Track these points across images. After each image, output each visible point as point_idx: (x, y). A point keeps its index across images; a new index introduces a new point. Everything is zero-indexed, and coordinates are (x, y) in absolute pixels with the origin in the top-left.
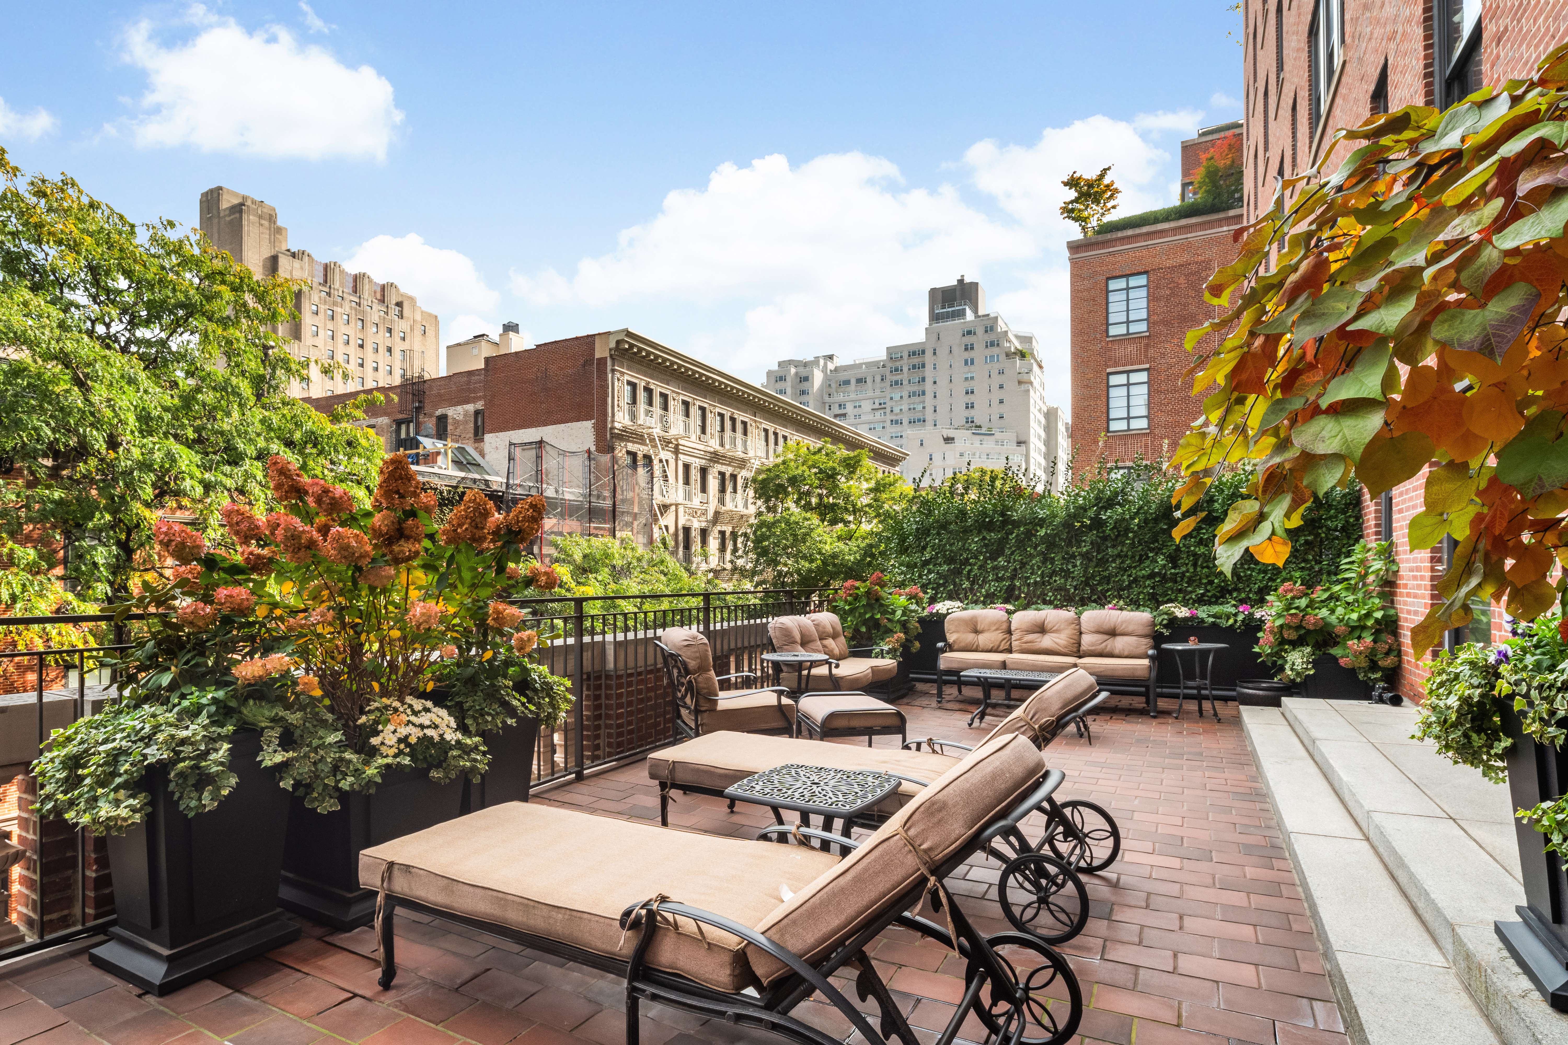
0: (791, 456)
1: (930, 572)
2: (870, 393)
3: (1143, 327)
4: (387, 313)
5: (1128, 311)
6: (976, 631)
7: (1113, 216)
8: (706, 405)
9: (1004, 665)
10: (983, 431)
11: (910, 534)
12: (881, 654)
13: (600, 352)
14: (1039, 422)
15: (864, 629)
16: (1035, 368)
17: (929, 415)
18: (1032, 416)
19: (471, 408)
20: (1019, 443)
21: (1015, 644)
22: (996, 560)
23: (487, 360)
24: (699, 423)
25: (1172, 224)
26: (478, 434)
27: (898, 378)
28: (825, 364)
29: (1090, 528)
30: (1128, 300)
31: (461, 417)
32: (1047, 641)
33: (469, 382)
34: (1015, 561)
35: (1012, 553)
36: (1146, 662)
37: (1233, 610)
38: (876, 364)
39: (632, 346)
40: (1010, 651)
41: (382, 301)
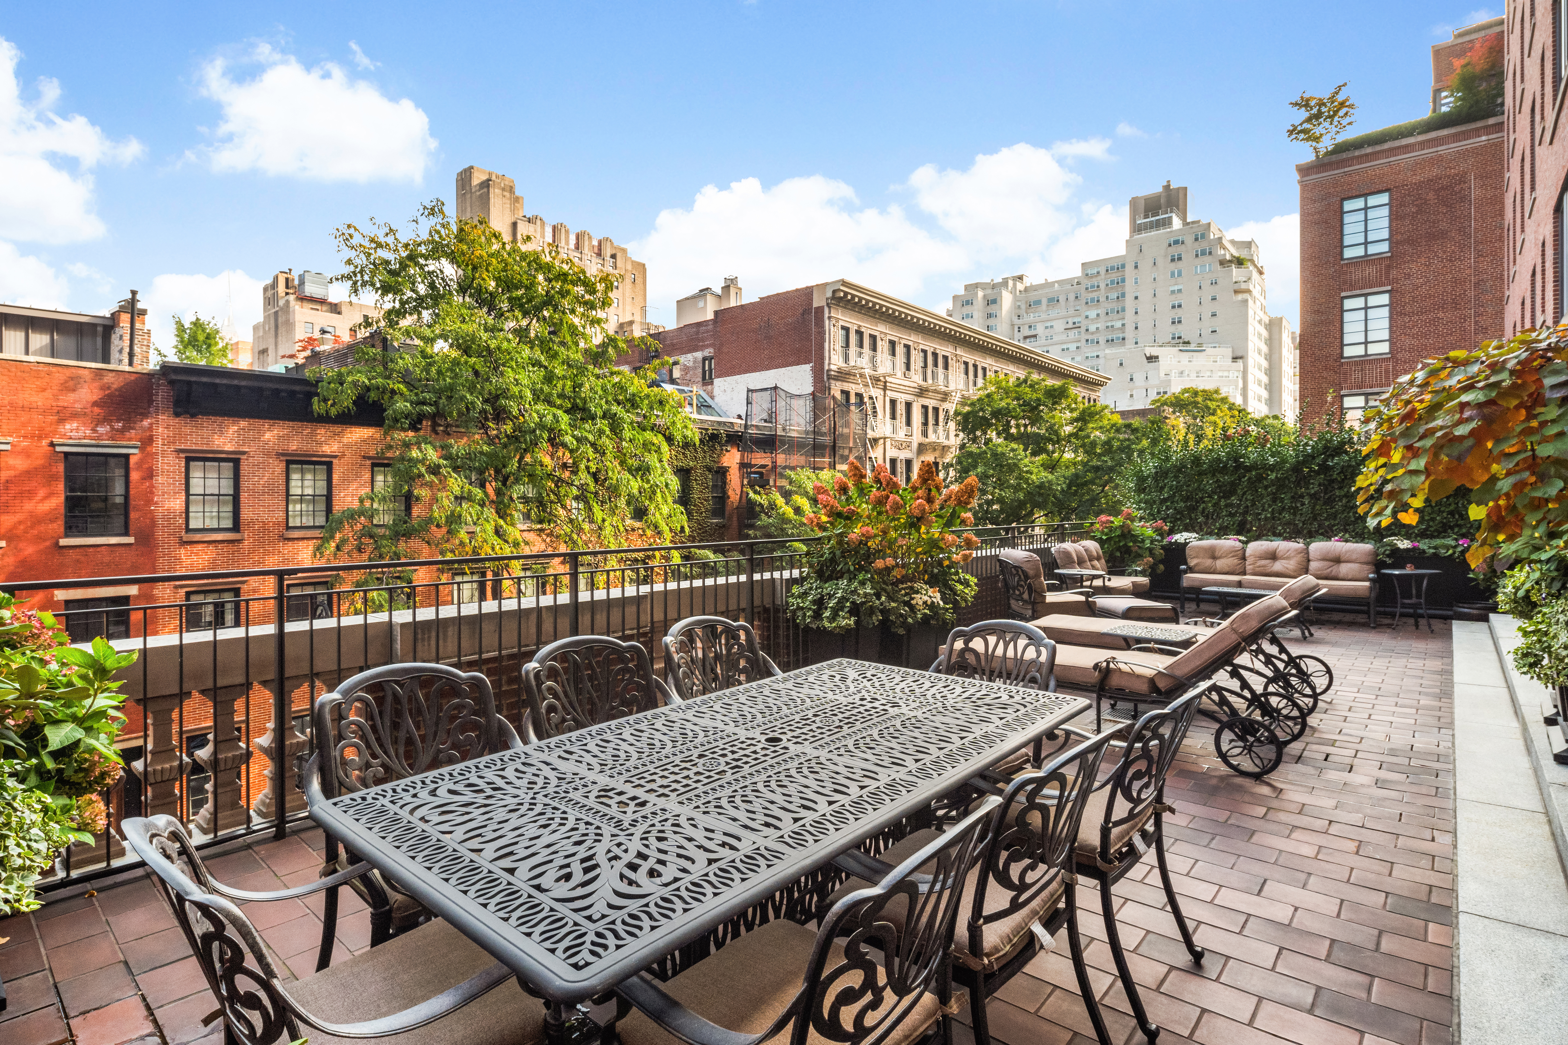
0: (992, 389)
1: (1168, 508)
2: (1063, 313)
3: (1384, 247)
4: (603, 265)
5: (1366, 231)
6: (1214, 558)
7: (1350, 134)
8: (910, 343)
9: (1240, 584)
10: (1192, 347)
11: (1148, 476)
12: (1136, 573)
13: (818, 301)
14: (1260, 335)
15: (1118, 554)
16: (1255, 274)
17: (1129, 333)
18: (1251, 329)
19: (699, 355)
20: (1235, 359)
21: (1249, 568)
22: (1229, 498)
23: (716, 313)
24: (904, 360)
25: (1421, 138)
26: (707, 380)
27: (1095, 295)
28: (1015, 285)
29: (1318, 473)
30: (1366, 220)
31: (691, 364)
32: (1278, 566)
33: (697, 333)
34: (1247, 500)
35: (1244, 494)
36: (1367, 584)
37: (1453, 543)
38: (1069, 281)
39: (846, 293)
40: (1244, 573)
41: (599, 254)
